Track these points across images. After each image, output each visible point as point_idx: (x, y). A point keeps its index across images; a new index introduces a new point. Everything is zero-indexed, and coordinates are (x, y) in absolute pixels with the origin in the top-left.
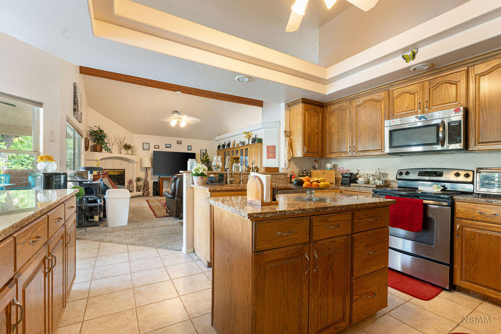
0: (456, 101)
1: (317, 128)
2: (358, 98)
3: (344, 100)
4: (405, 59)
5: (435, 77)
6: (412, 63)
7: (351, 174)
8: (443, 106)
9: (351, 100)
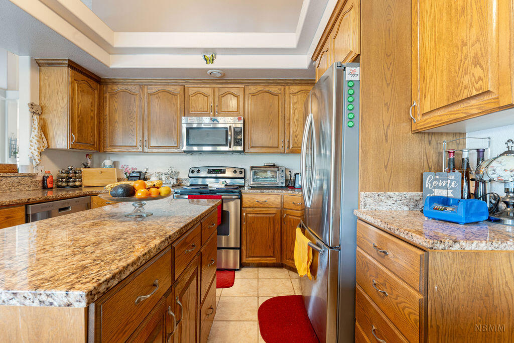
0: (237, 111)
1: (92, 111)
2: (151, 85)
3: (132, 82)
4: (205, 59)
5: (223, 86)
6: (210, 66)
7: (140, 173)
8: (229, 113)
9: (142, 85)
